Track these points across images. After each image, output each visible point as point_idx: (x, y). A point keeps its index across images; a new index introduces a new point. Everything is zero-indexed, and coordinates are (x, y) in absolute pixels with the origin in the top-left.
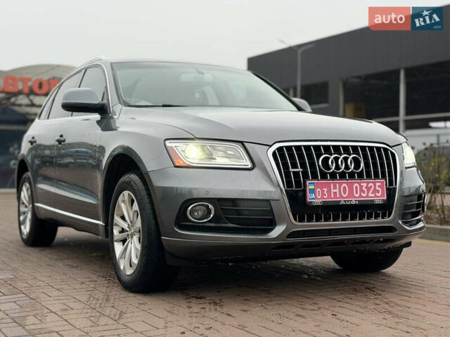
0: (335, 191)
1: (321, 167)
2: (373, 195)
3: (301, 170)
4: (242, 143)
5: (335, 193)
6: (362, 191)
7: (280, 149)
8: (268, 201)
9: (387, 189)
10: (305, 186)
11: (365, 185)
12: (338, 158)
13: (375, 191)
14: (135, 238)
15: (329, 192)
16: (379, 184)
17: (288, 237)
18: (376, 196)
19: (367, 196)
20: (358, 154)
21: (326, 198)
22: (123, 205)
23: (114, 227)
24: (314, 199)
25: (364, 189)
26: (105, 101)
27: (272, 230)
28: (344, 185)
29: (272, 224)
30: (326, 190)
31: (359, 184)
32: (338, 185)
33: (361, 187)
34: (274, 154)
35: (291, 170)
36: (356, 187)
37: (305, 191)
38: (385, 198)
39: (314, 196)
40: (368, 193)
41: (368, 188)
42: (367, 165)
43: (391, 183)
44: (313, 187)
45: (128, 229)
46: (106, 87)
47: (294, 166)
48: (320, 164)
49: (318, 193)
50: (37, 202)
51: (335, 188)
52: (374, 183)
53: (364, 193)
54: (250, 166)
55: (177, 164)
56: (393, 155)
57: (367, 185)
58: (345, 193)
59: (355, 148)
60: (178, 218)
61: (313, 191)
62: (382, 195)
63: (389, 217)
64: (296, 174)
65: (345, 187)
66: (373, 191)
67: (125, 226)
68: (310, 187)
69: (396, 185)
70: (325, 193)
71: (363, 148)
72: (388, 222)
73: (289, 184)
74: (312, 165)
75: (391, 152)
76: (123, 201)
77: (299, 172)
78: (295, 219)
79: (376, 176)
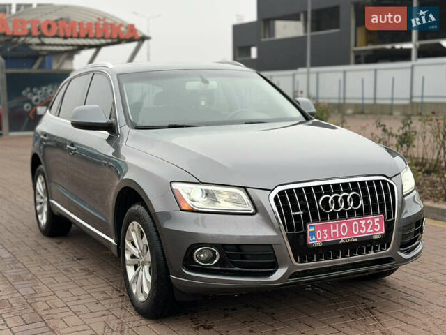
0: (335, 231)
1: (321, 207)
2: (371, 231)
3: (301, 213)
4: (245, 189)
5: (335, 233)
6: (361, 228)
7: (281, 193)
8: (270, 245)
9: (385, 223)
10: (306, 229)
11: (364, 222)
12: (337, 197)
13: (374, 227)
14: (146, 268)
15: (329, 233)
16: (378, 219)
17: (290, 277)
18: (375, 232)
19: (366, 233)
20: (358, 191)
21: (326, 239)
22: (133, 234)
23: (126, 251)
24: (314, 240)
25: (363, 226)
26: (113, 120)
27: (274, 272)
28: (344, 224)
29: (274, 266)
30: (326, 231)
31: (358, 221)
32: (337, 225)
33: (360, 224)
34: (276, 199)
35: (292, 213)
36: (355, 225)
37: (305, 234)
38: (383, 232)
39: (314, 238)
40: (367, 229)
41: (367, 225)
42: (366, 200)
43: (389, 216)
44: (313, 230)
45: (138, 257)
46: (114, 103)
47: (295, 209)
48: (320, 204)
49: (318, 234)
50: (52, 199)
51: (335, 228)
52: (373, 220)
53: (363, 230)
54: (252, 211)
55: (183, 208)
56: (392, 187)
57: (366, 222)
58: (344, 232)
59: (354, 184)
60: (185, 259)
61: (313, 233)
62: (381, 230)
63: (387, 248)
64: (297, 217)
65: (344, 226)
66: (372, 226)
67: (136, 253)
68: (311, 230)
69: (394, 217)
70: (325, 234)
71: (362, 183)
72: (387, 254)
73: (290, 227)
74: (313, 205)
75: (390, 184)
76: (133, 230)
77: (300, 215)
78: (296, 260)
79: (375, 212)
